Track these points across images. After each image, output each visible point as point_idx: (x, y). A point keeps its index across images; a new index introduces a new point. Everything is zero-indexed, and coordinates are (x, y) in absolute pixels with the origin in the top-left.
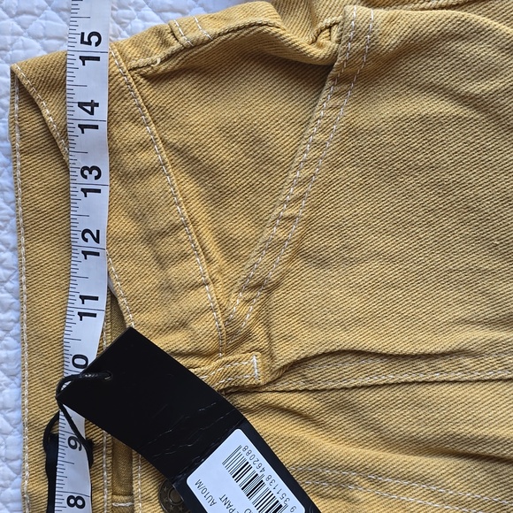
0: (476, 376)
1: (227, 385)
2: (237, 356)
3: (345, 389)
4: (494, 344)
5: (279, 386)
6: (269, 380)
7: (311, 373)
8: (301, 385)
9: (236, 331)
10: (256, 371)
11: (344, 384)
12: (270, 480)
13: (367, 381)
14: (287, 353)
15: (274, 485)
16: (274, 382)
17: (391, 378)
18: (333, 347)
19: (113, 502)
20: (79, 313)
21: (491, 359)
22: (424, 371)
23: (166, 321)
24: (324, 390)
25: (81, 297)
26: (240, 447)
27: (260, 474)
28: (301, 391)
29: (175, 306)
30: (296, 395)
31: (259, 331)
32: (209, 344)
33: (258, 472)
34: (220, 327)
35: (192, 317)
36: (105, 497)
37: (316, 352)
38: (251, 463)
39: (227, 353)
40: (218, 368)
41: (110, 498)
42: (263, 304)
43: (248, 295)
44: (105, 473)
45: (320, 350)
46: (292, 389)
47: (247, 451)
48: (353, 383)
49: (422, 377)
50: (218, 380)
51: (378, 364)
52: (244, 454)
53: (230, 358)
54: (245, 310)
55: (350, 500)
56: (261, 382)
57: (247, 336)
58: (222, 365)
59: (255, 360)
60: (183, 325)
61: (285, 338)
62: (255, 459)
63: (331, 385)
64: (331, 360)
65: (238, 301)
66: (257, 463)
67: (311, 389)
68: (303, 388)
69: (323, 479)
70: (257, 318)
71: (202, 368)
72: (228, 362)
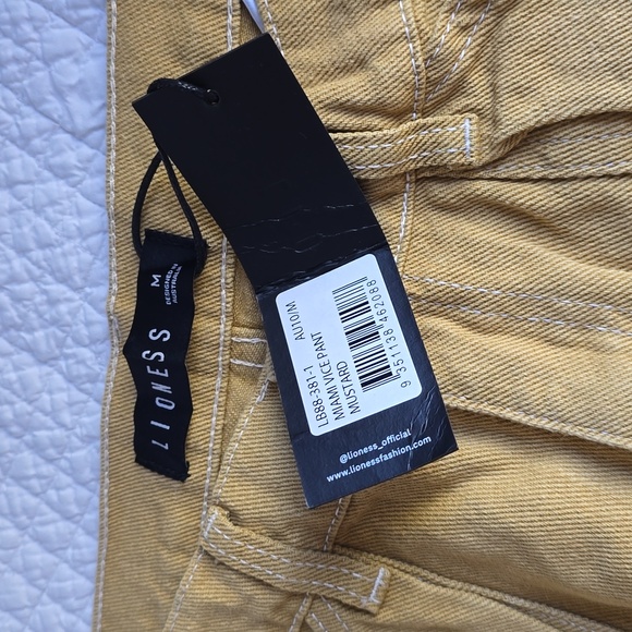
1: (420, 164)
2: (441, 118)
3: (609, 176)
5: (502, 171)
6: (487, 159)
7: (555, 150)
8: (538, 171)
9: (443, 76)
10: (468, 143)
11: (608, 169)
12: (389, 336)
14: (520, 115)
15: (392, 343)
16: (494, 164)
18: (598, 106)
19: (232, 335)
23: (335, 58)
24: (574, 178)
26: (364, 279)
27: (378, 323)
28: (535, 181)
29: (349, 34)
30: (527, 186)
31: (478, 80)
32: (398, 95)
33: (376, 319)
34: (418, 67)
35: (374, 49)
36: (222, 326)
37: (568, 113)
38: (371, 304)
39: (425, 114)
40: (407, 133)
41: (228, 328)
42: (489, 35)
43: (465, 18)
44: (224, 292)
45: (576, 110)
46: (522, 176)
47: (372, 287)
50: (408, 153)
52: (367, 289)
53: (430, 120)
54: (460, 41)
55: (597, 348)
56: (474, 160)
57: (458, 88)
58: (415, 130)
59: (468, 125)
60: (360, 63)
61: (520, 91)
62: (380, 302)
63: (586, 170)
64: (592, 129)
65: (449, 27)
66: (380, 308)
67: (552, 177)
68: (540, 175)
69: (559, 314)
70: (477, 57)
71: (385, 132)
72: (424, 127)
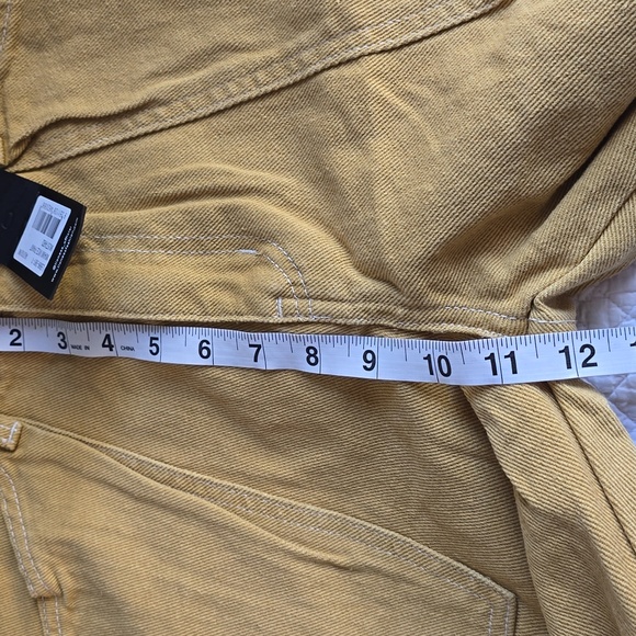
0: (168, 123)
4: (178, 89)
5: (21, 167)
6: (9, 160)
13: (87, 147)
16: (15, 163)
17: (106, 141)
20: (492, 354)
21: (179, 104)
22: (130, 127)
25: (512, 353)
46: (31, 167)
48: (76, 150)
49: (128, 135)
51: (94, 129)
67: (46, 164)
68: (40, 164)
